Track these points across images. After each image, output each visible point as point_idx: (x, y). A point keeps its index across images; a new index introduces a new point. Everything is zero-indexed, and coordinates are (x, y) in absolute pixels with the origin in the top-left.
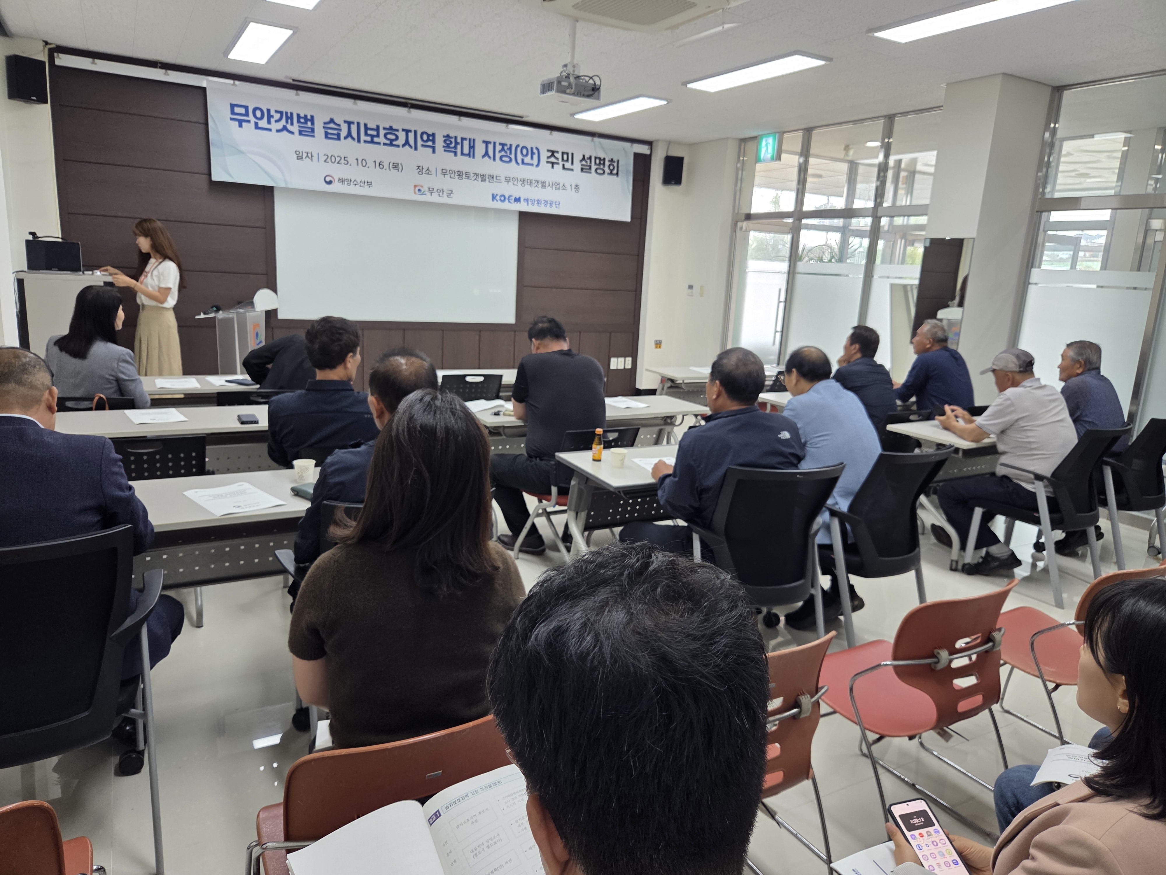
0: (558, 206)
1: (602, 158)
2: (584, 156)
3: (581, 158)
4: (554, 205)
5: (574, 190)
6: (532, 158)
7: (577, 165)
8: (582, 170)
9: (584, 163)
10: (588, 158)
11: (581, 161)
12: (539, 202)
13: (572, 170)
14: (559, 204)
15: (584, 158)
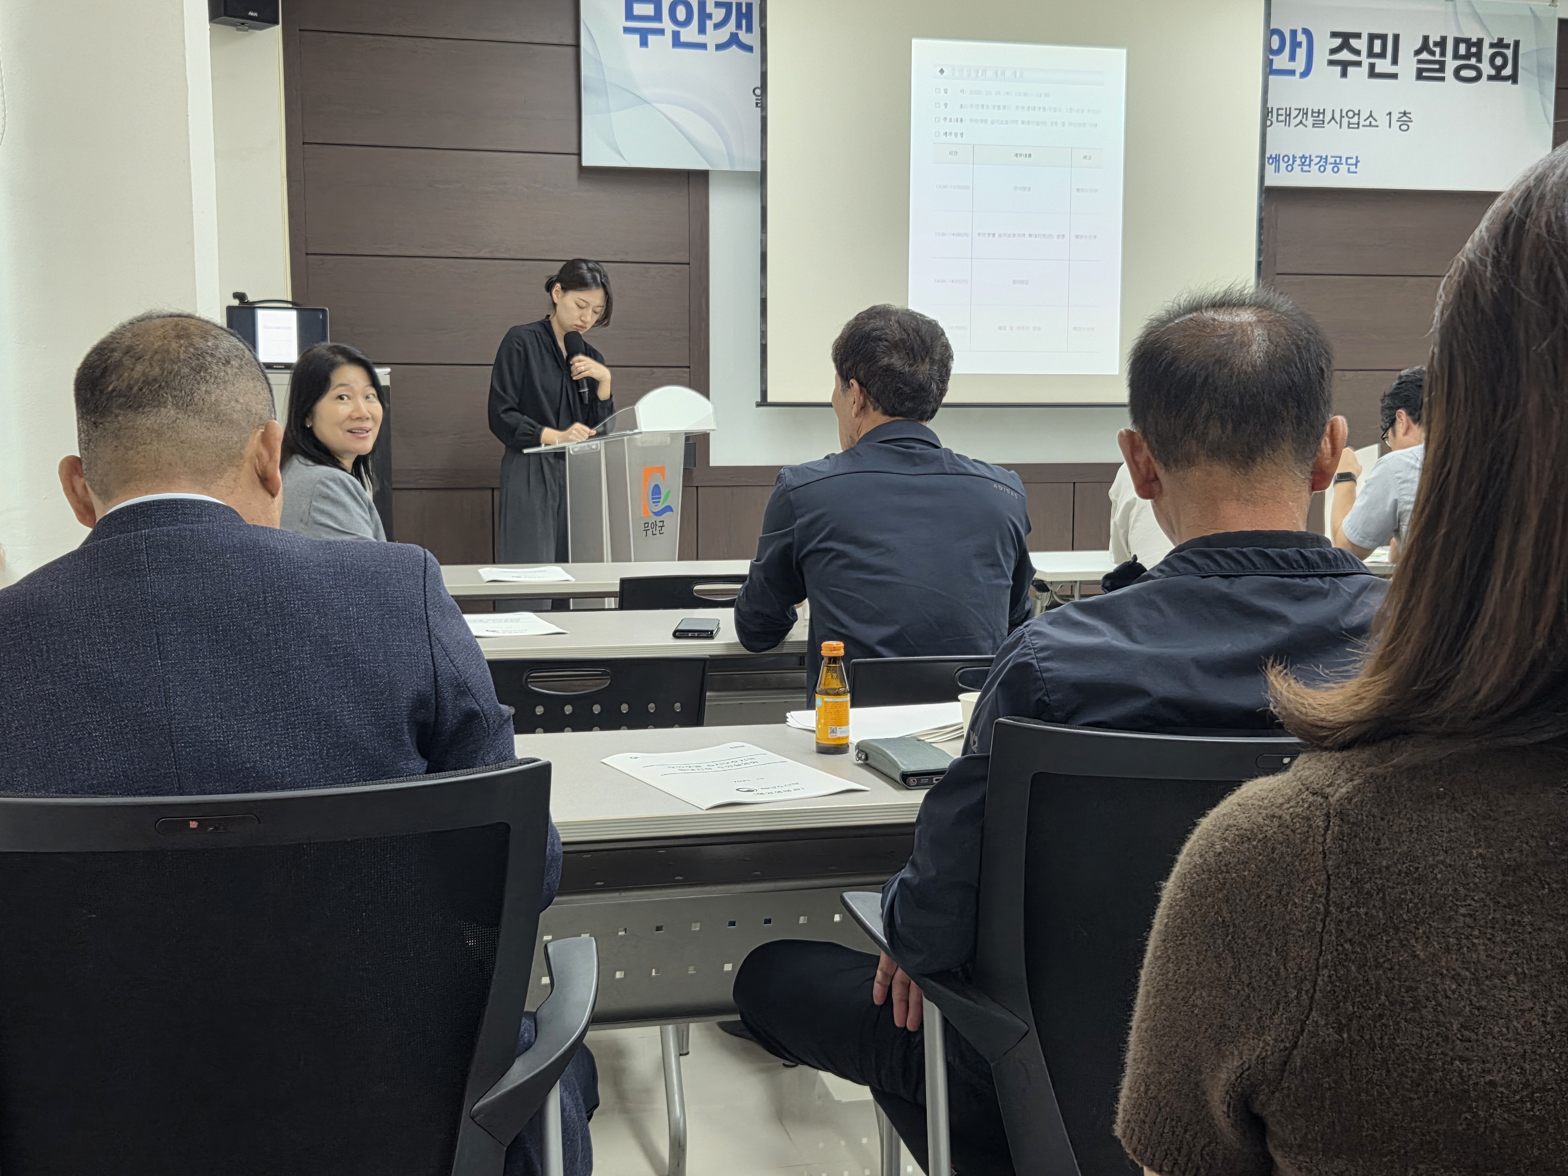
0: (1353, 168)
1: (1474, 40)
2: (1426, 39)
3: (1418, 45)
4: (1343, 168)
5: (1396, 125)
6: (1292, 58)
7: (1408, 64)
8: (1420, 76)
9: (1425, 56)
10: (1436, 44)
11: (1418, 53)
12: (1305, 161)
13: (1394, 76)
14: (1357, 161)
15: (1425, 47)
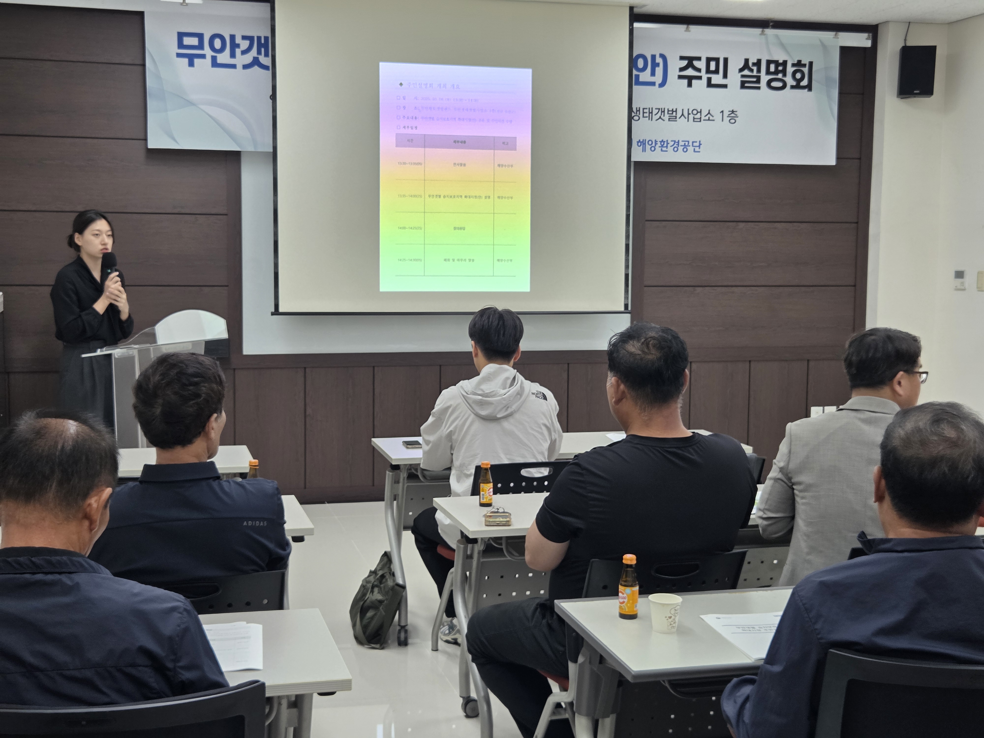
0: (697, 149)
1: (781, 61)
2: (747, 61)
3: (741, 65)
4: (691, 149)
5: (726, 119)
6: (653, 74)
7: (734, 78)
8: (743, 85)
9: (746, 72)
10: (754, 64)
11: (741, 70)
12: (664, 144)
13: (725, 86)
14: (700, 144)
15: (746, 66)
